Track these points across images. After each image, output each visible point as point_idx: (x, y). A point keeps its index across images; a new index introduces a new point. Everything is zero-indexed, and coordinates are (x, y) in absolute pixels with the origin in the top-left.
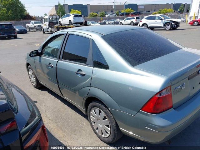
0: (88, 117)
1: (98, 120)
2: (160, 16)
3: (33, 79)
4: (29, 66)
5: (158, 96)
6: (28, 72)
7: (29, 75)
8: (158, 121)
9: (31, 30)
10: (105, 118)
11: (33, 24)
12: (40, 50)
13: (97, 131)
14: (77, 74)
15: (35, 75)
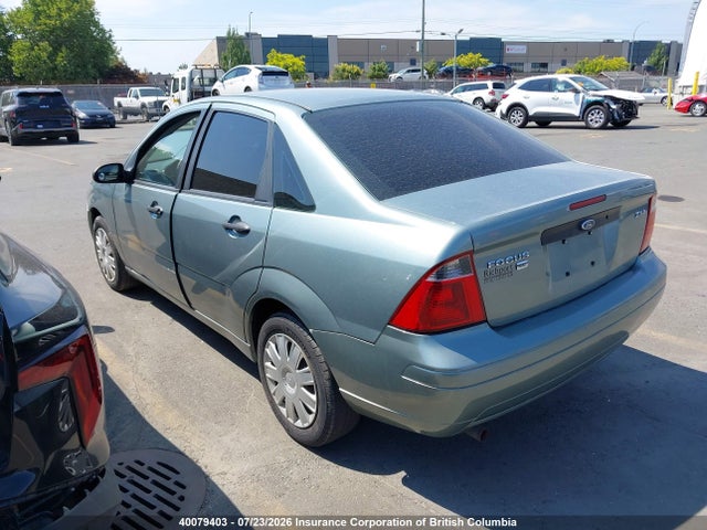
0: (260, 368)
1: (285, 372)
2: (571, 78)
3: (109, 262)
4: (98, 218)
5: (431, 279)
6: (95, 240)
7: (97, 248)
8: (434, 355)
9: (130, 118)
10: (302, 364)
11: (137, 97)
12: (129, 165)
13: (283, 410)
14: (228, 229)
15: (113, 246)
